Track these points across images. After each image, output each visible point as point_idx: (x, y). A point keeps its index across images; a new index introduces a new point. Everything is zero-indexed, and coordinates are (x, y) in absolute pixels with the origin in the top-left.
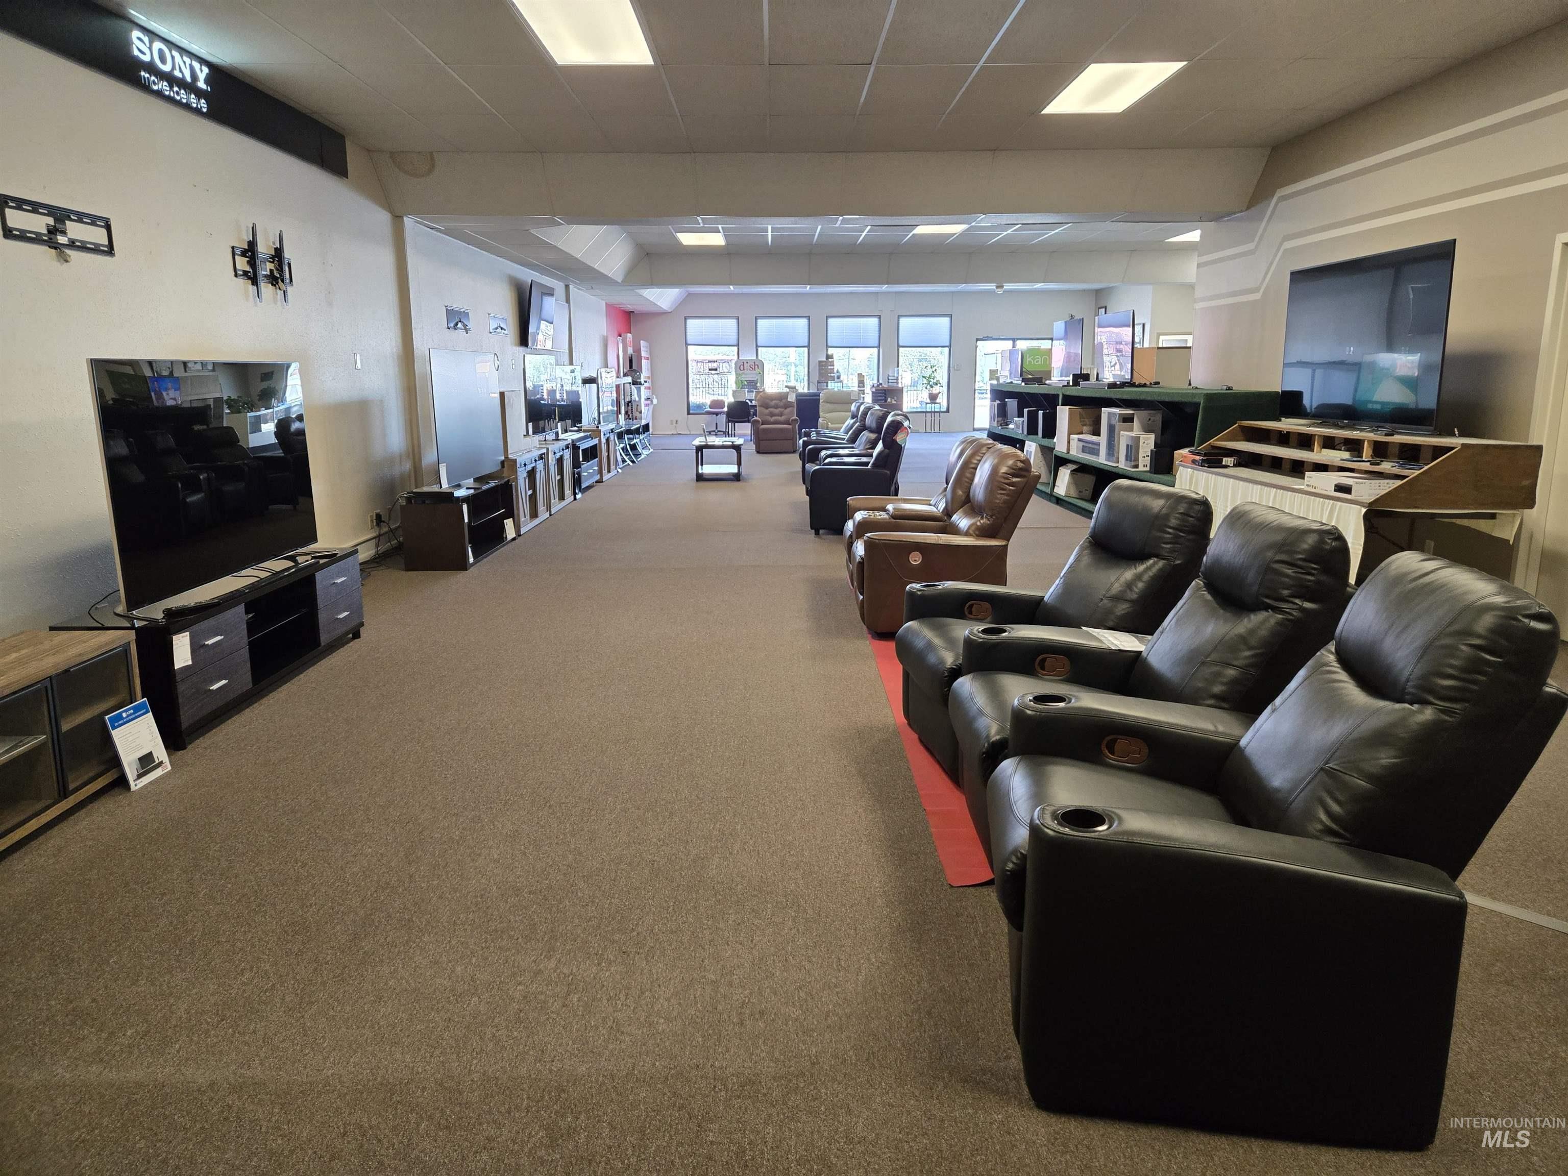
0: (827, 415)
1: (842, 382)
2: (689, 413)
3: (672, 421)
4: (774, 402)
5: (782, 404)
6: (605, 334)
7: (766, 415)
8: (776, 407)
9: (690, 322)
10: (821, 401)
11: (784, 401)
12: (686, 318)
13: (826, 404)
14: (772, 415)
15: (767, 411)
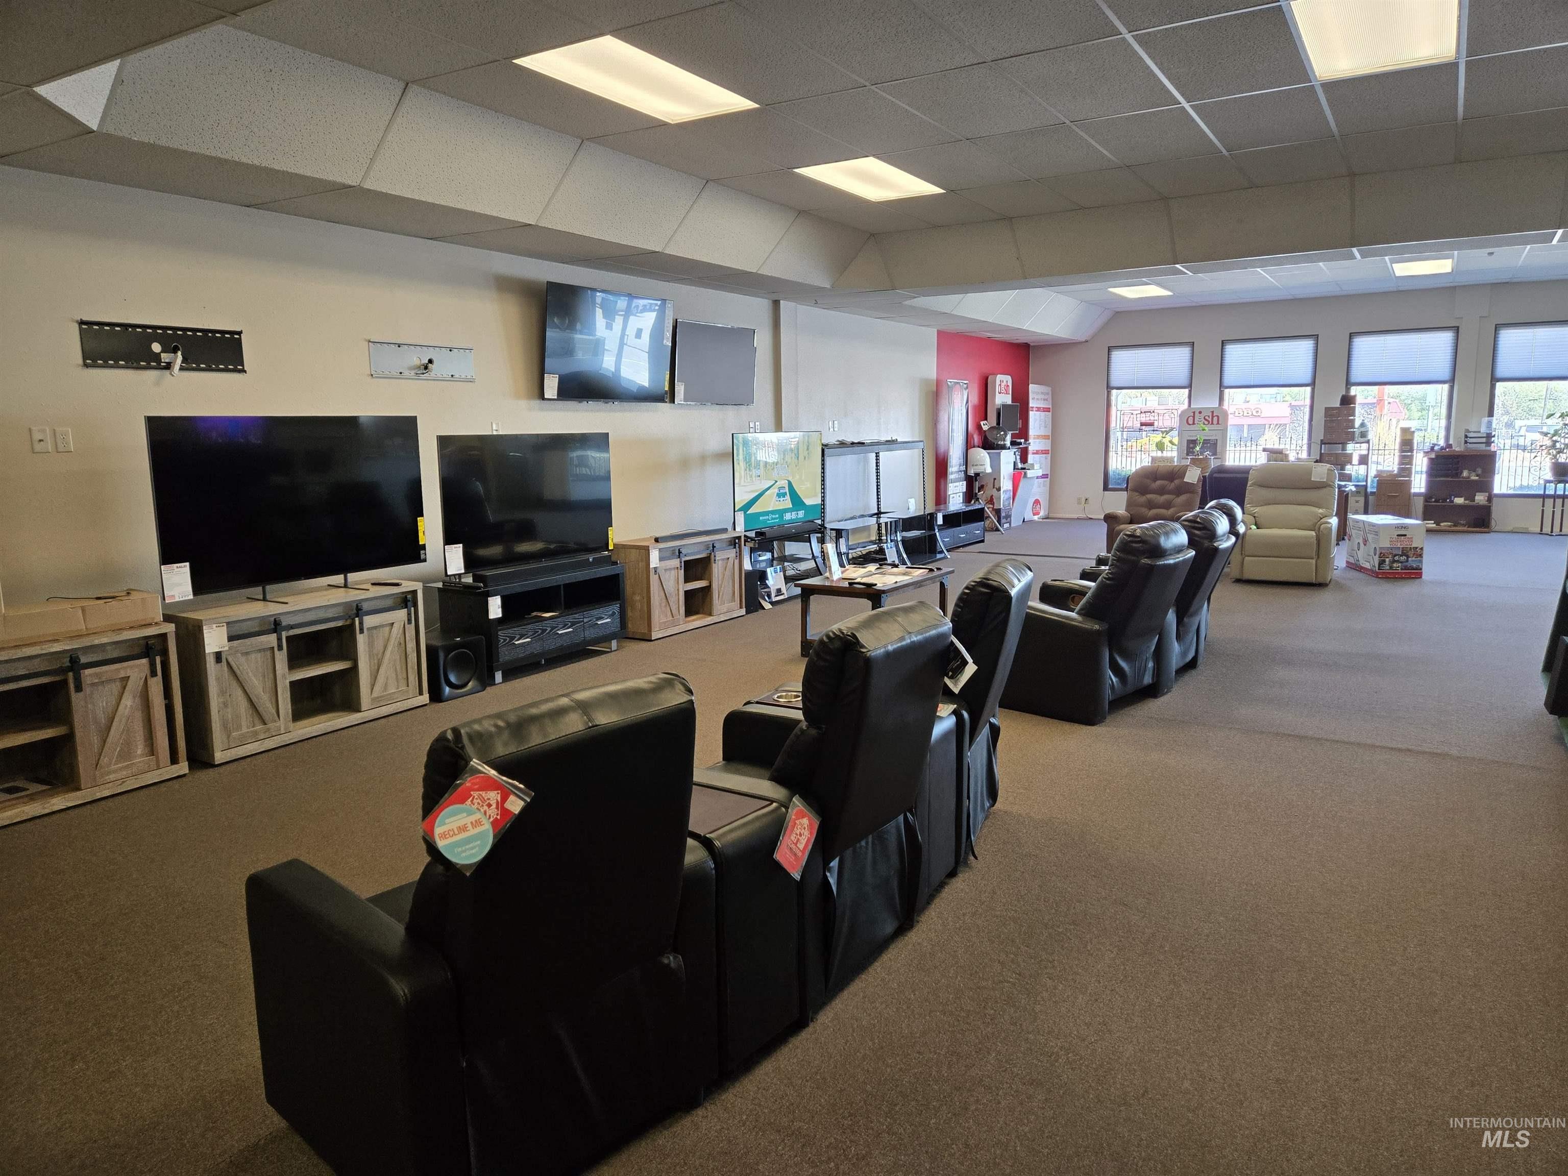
0: (1257, 510)
1: (1368, 442)
2: (1106, 488)
3: (1079, 499)
4: (1159, 483)
5: (1172, 486)
6: (933, 374)
7: (1142, 506)
8: (1161, 491)
9: (1117, 355)
10: (1250, 483)
11: (1177, 482)
12: (1110, 349)
13: (1258, 489)
14: (1151, 505)
15: (1143, 499)
